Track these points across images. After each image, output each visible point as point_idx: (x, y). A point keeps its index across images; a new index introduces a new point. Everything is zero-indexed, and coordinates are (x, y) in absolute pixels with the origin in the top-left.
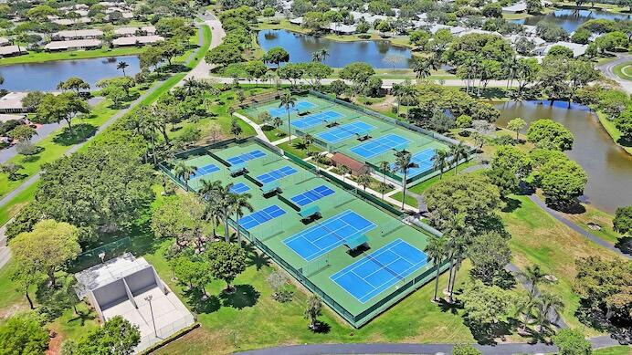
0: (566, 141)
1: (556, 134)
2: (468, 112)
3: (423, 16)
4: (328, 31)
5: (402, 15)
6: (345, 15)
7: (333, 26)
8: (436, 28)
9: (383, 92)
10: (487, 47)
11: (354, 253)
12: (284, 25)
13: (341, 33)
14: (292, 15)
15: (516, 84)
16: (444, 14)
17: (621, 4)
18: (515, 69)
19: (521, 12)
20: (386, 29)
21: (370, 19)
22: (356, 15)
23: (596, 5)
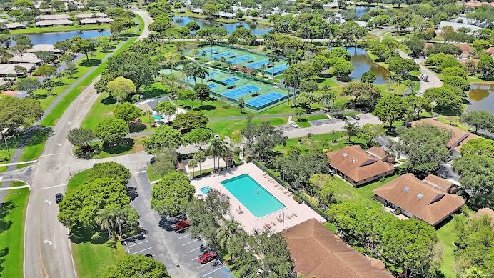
0: (347, 56)
1: (343, 53)
2: (302, 48)
3: (277, 8)
4: (218, 16)
5: (263, 7)
6: (228, 7)
7: (221, 14)
8: (284, 14)
9: (258, 44)
10: (313, 21)
11: (253, 96)
12: (188, 13)
13: (227, 18)
14: (192, 8)
15: (328, 40)
16: (288, 7)
17: (394, 3)
18: (326, 30)
19: (335, 7)
20: (254, 15)
21: (244, 10)
22: (235, 8)
23: (380, 4)
